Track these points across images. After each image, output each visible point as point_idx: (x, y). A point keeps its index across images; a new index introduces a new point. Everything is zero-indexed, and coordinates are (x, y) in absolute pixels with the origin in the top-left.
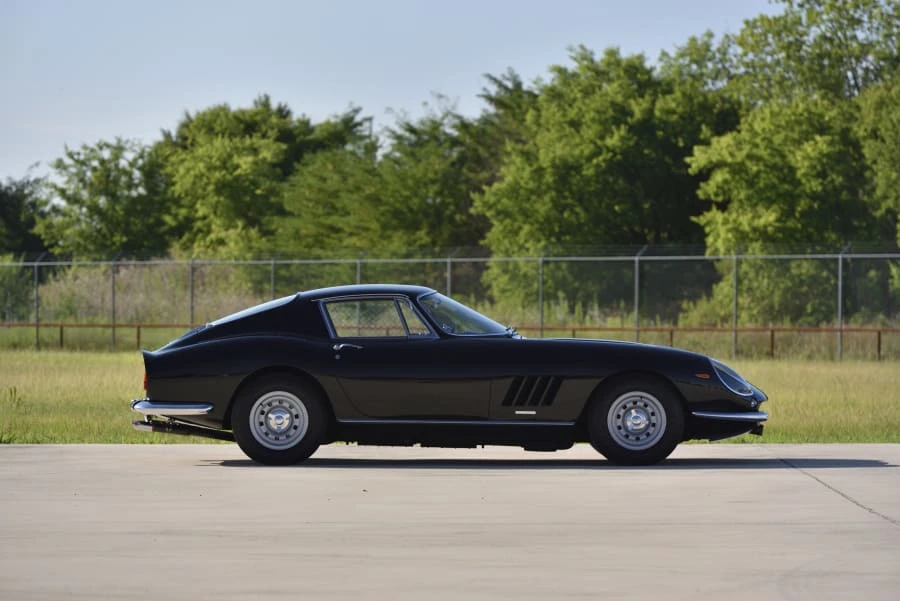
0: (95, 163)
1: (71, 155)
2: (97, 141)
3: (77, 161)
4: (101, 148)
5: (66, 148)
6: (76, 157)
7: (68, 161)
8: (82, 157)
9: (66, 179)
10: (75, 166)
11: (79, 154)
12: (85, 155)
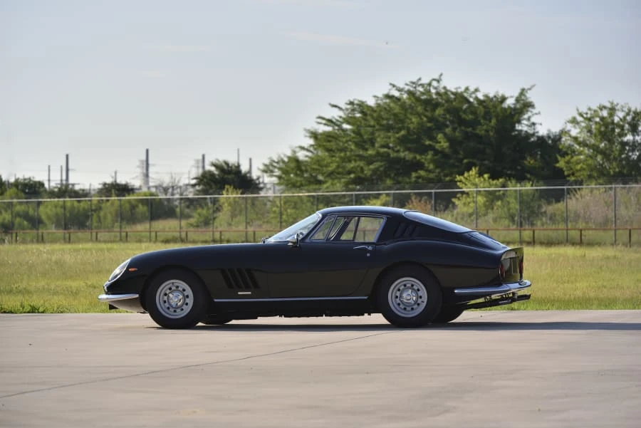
0: (598, 119)
1: (581, 115)
2: (598, 105)
3: (586, 119)
4: (601, 110)
5: (578, 110)
6: (585, 116)
7: (580, 119)
8: (589, 116)
9: (578, 130)
10: (585, 122)
11: (587, 114)
12: (591, 114)
